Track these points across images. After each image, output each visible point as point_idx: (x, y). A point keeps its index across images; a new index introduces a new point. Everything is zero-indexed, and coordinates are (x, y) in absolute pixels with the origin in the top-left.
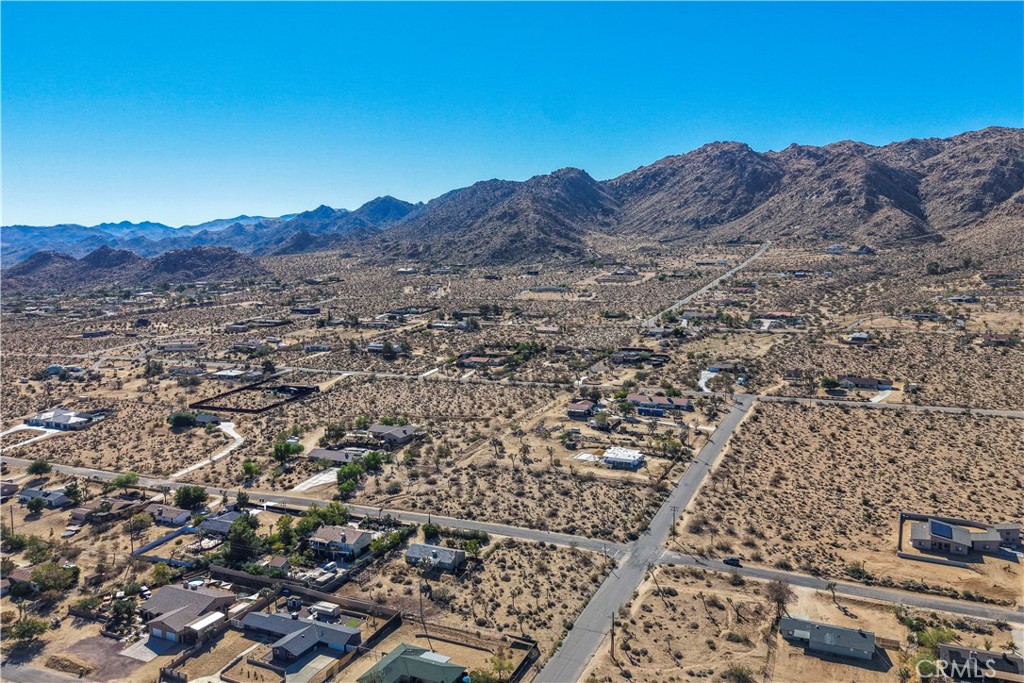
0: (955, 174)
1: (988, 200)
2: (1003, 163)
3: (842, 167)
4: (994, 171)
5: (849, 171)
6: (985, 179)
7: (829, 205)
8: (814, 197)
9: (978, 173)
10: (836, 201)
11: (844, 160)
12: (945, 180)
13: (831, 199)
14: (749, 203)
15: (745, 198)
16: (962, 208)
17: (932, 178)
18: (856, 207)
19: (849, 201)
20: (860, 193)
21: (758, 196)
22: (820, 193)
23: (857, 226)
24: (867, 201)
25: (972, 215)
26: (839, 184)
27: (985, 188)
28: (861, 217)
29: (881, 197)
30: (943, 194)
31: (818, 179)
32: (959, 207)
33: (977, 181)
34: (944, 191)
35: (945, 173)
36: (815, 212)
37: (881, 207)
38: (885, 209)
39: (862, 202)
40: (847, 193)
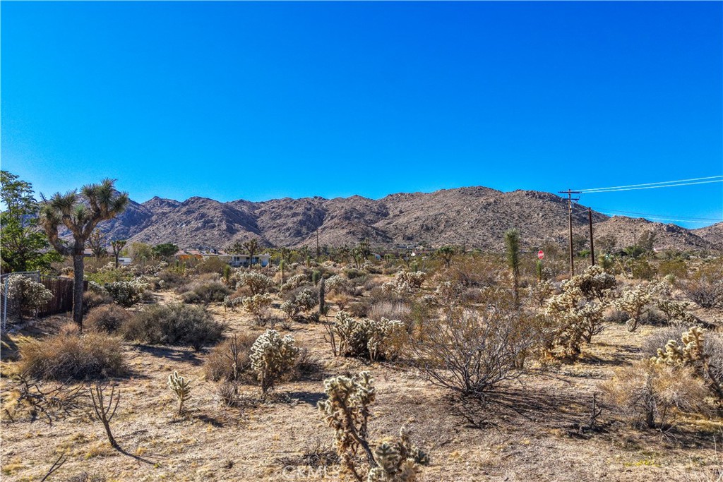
0: (280, 216)
1: (304, 230)
2: (309, 209)
3: (202, 206)
4: (304, 214)
5: (208, 209)
6: (300, 218)
7: (198, 229)
8: (184, 226)
9: (295, 215)
10: (204, 226)
11: (203, 202)
12: (274, 219)
13: (200, 225)
14: (126, 233)
15: (122, 229)
16: (290, 235)
17: (265, 218)
18: (220, 230)
19: (214, 226)
20: (221, 221)
21: (133, 228)
22: (188, 223)
23: (224, 242)
24: (227, 226)
25: (296, 239)
26: (203, 216)
27: (302, 223)
28: (225, 236)
29: (236, 225)
30: (274, 227)
31: (185, 213)
32: (287, 234)
33: (295, 219)
34: (275, 225)
35: (273, 215)
36: (187, 235)
37: (238, 231)
38: (242, 232)
39: (224, 227)
40: (212, 221)
